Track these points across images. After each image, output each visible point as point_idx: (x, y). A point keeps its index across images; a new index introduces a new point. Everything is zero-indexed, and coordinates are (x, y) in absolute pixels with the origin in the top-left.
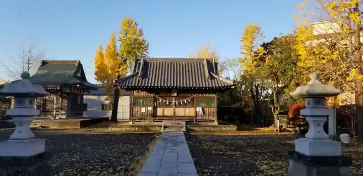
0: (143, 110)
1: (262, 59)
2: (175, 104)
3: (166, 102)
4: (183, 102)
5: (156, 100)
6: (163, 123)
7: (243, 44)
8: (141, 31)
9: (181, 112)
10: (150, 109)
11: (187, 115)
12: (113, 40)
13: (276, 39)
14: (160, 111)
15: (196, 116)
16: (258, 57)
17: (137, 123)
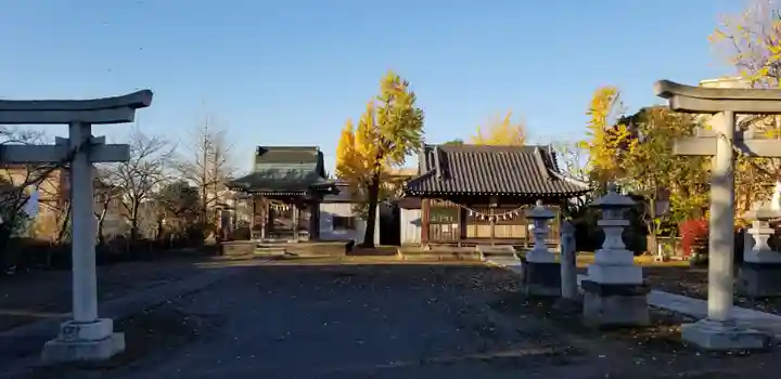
0: (445, 228)
1: (624, 146)
2: (495, 220)
3: (480, 216)
4: (508, 216)
5: (464, 213)
6: (477, 249)
7: (590, 118)
8: (412, 95)
9: (504, 231)
10: (455, 226)
11: (514, 236)
12: (371, 112)
13: (643, 110)
14: (471, 231)
15: (528, 238)
16: (618, 141)
17: (435, 249)
